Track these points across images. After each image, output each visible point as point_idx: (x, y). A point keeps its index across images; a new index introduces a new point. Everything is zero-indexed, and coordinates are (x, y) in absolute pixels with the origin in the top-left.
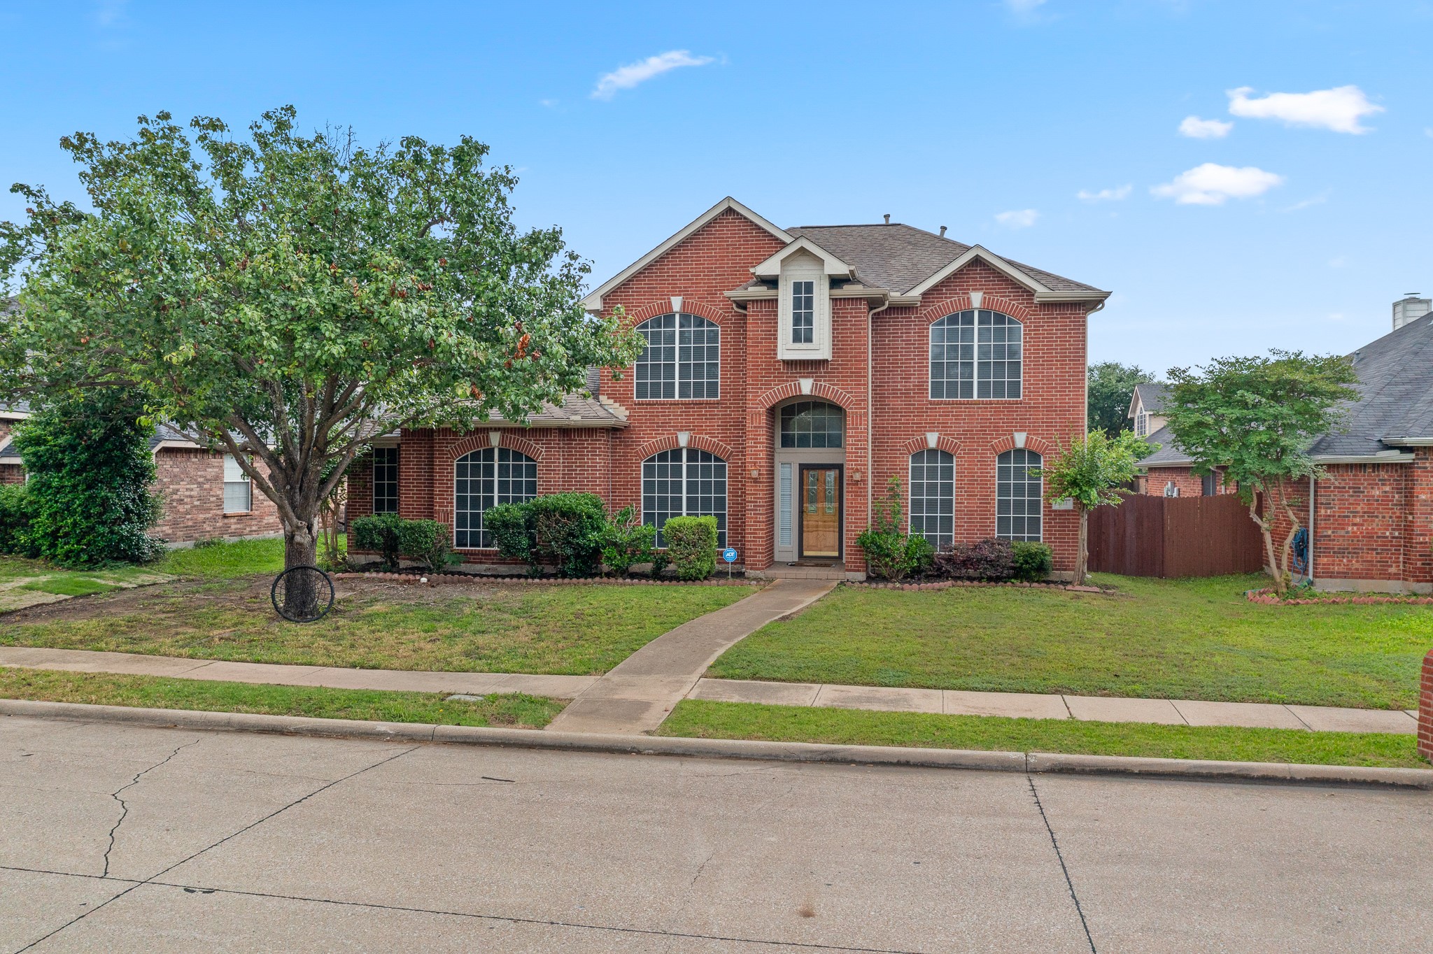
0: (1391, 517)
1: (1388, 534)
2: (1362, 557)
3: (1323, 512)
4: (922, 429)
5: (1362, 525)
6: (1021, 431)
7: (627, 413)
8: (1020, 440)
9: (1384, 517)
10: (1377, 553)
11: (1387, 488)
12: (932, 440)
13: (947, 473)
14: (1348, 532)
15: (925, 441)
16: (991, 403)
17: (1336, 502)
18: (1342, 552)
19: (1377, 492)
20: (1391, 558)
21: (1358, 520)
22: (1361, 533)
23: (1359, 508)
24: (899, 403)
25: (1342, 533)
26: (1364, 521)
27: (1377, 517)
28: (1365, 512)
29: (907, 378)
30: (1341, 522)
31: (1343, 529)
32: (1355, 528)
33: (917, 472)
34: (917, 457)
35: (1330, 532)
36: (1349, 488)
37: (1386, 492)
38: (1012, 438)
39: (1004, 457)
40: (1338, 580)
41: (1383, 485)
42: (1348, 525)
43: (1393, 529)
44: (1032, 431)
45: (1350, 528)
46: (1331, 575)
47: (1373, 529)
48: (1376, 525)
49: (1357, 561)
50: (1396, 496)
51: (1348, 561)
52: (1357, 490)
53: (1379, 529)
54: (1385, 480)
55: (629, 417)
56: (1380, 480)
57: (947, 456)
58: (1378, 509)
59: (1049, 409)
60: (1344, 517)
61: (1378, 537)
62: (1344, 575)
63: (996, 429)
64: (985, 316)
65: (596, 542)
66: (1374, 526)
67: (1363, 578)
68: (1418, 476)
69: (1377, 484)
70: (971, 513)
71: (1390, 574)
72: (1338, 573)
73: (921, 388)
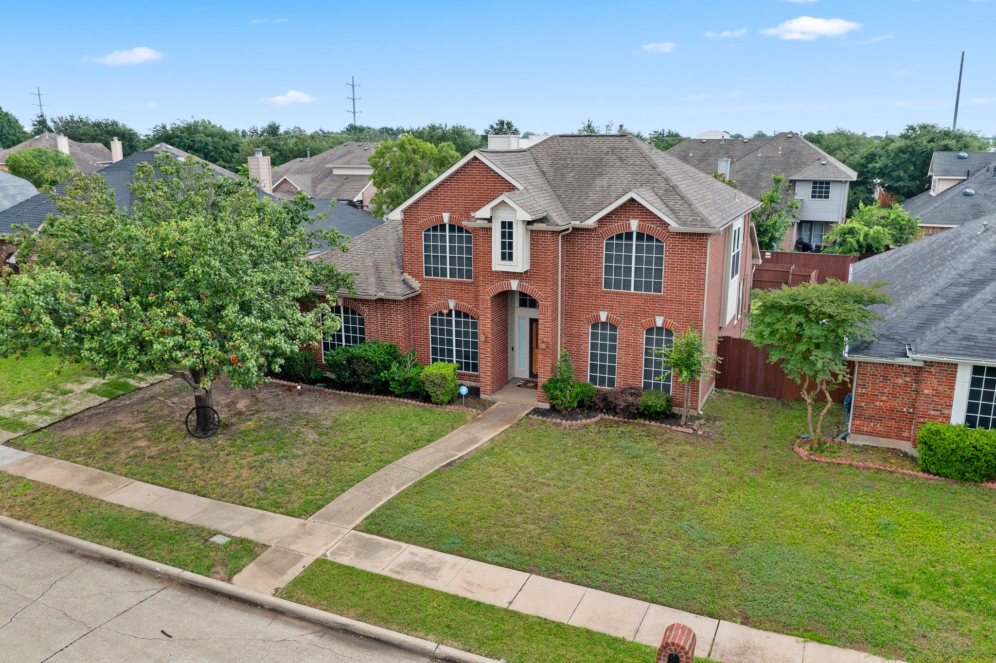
0: (908, 399)
1: (905, 410)
2: (885, 423)
3: (860, 390)
4: (597, 308)
5: (887, 402)
6: (660, 315)
7: (420, 285)
8: (659, 321)
9: (903, 398)
10: (896, 422)
11: (908, 379)
12: (603, 316)
13: (613, 338)
14: (876, 406)
15: (598, 317)
16: (641, 295)
17: (870, 385)
18: (870, 418)
19: (900, 381)
20: (905, 426)
21: (884, 398)
22: (886, 407)
23: (886, 391)
24: (583, 291)
25: (872, 406)
26: (889, 399)
27: (898, 397)
28: (890, 394)
29: (588, 275)
30: (873, 398)
31: (873, 403)
32: (882, 403)
33: (594, 336)
34: (595, 326)
35: (863, 404)
36: (881, 376)
37: (906, 381)
38: (654, 319)
39: (650, 331)
40: (866, 437)
41: (905, 376)
42: (877, 401)
43: (909, 407)
44: (668, 316)
45: (878, 403)
46: (861, 433)
47: (894, 405)
48: (897, 403)
49: (881, 426)
50: (914, 385)
51: (874, 425)
52: (886, 378)
53: (899, 406)
54: (907, 373)
55: (421, 288)
56: (903, 373)
57: (614, 328)
58: (900, 392)
59: (680, 302)
60: (875, 395)
61: (897, 411)
62: (870, 434)
63: (644, 312)
64: (640, 236)
65: (386, 378)
66: (896, 403)
67: (884, 437)
68: (925, 377)
69: (901, 375)
70: (626, 365)
71: (903, 437)
72: (866, 432)
73: (597, 282)
